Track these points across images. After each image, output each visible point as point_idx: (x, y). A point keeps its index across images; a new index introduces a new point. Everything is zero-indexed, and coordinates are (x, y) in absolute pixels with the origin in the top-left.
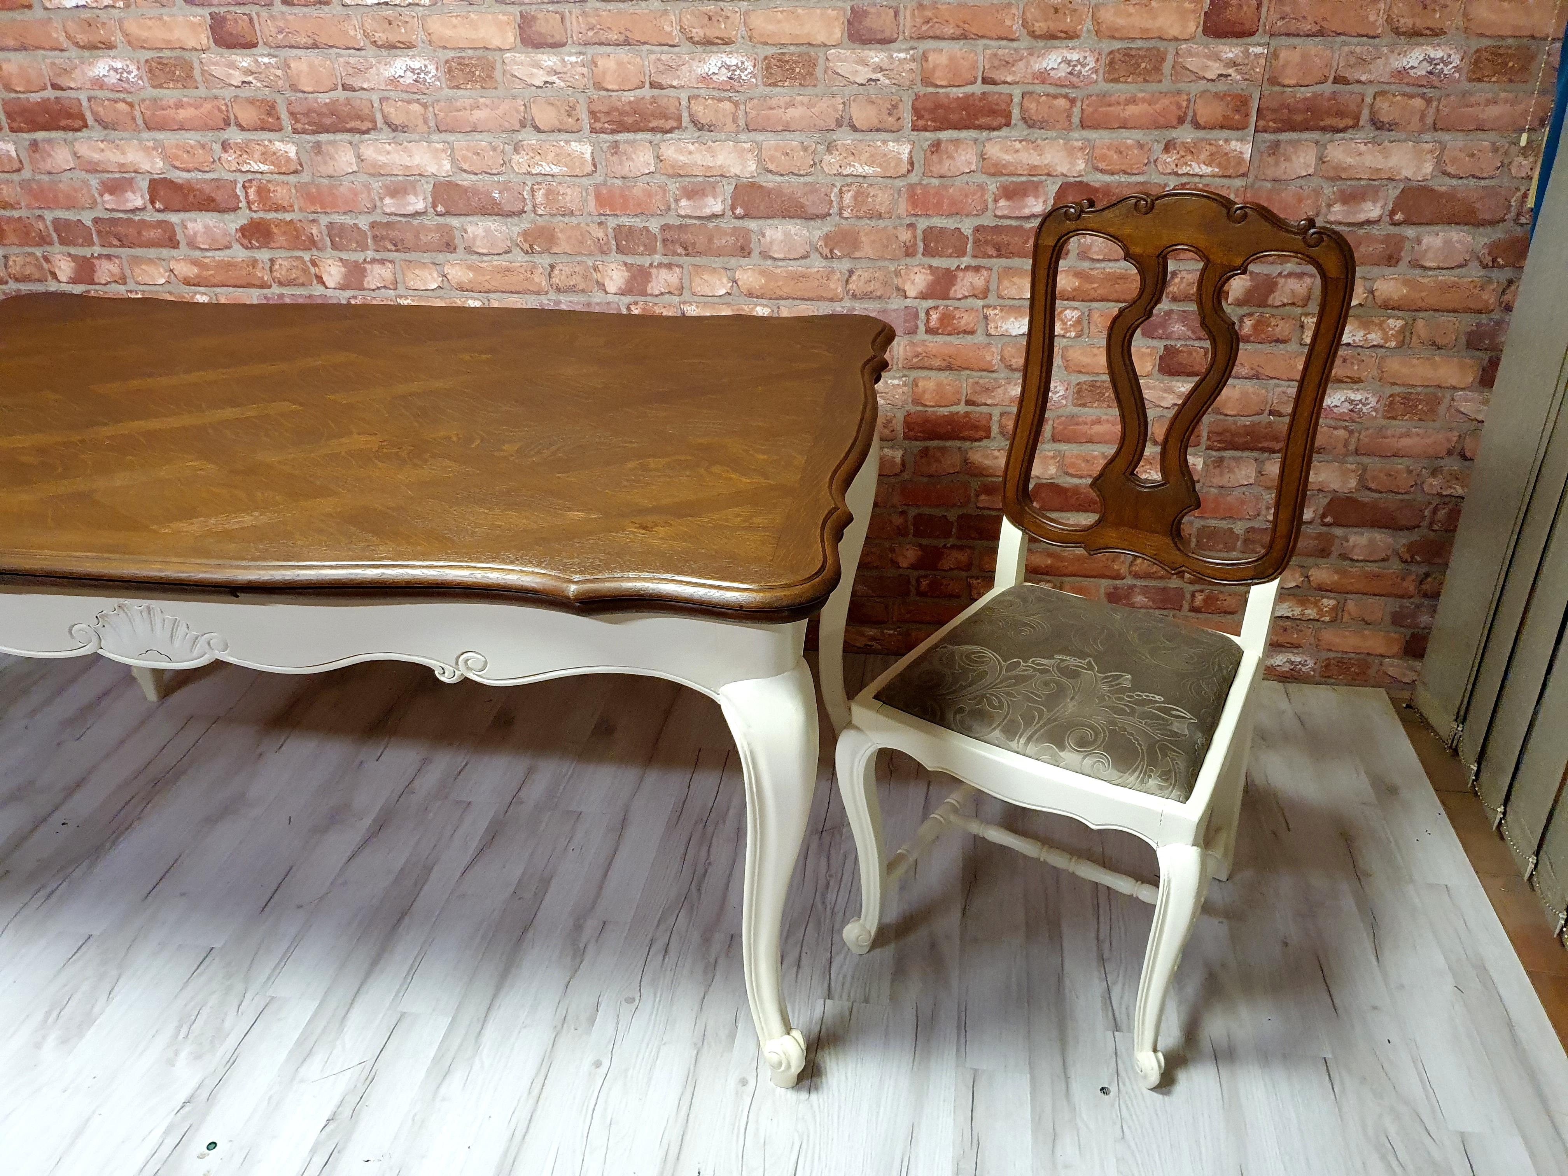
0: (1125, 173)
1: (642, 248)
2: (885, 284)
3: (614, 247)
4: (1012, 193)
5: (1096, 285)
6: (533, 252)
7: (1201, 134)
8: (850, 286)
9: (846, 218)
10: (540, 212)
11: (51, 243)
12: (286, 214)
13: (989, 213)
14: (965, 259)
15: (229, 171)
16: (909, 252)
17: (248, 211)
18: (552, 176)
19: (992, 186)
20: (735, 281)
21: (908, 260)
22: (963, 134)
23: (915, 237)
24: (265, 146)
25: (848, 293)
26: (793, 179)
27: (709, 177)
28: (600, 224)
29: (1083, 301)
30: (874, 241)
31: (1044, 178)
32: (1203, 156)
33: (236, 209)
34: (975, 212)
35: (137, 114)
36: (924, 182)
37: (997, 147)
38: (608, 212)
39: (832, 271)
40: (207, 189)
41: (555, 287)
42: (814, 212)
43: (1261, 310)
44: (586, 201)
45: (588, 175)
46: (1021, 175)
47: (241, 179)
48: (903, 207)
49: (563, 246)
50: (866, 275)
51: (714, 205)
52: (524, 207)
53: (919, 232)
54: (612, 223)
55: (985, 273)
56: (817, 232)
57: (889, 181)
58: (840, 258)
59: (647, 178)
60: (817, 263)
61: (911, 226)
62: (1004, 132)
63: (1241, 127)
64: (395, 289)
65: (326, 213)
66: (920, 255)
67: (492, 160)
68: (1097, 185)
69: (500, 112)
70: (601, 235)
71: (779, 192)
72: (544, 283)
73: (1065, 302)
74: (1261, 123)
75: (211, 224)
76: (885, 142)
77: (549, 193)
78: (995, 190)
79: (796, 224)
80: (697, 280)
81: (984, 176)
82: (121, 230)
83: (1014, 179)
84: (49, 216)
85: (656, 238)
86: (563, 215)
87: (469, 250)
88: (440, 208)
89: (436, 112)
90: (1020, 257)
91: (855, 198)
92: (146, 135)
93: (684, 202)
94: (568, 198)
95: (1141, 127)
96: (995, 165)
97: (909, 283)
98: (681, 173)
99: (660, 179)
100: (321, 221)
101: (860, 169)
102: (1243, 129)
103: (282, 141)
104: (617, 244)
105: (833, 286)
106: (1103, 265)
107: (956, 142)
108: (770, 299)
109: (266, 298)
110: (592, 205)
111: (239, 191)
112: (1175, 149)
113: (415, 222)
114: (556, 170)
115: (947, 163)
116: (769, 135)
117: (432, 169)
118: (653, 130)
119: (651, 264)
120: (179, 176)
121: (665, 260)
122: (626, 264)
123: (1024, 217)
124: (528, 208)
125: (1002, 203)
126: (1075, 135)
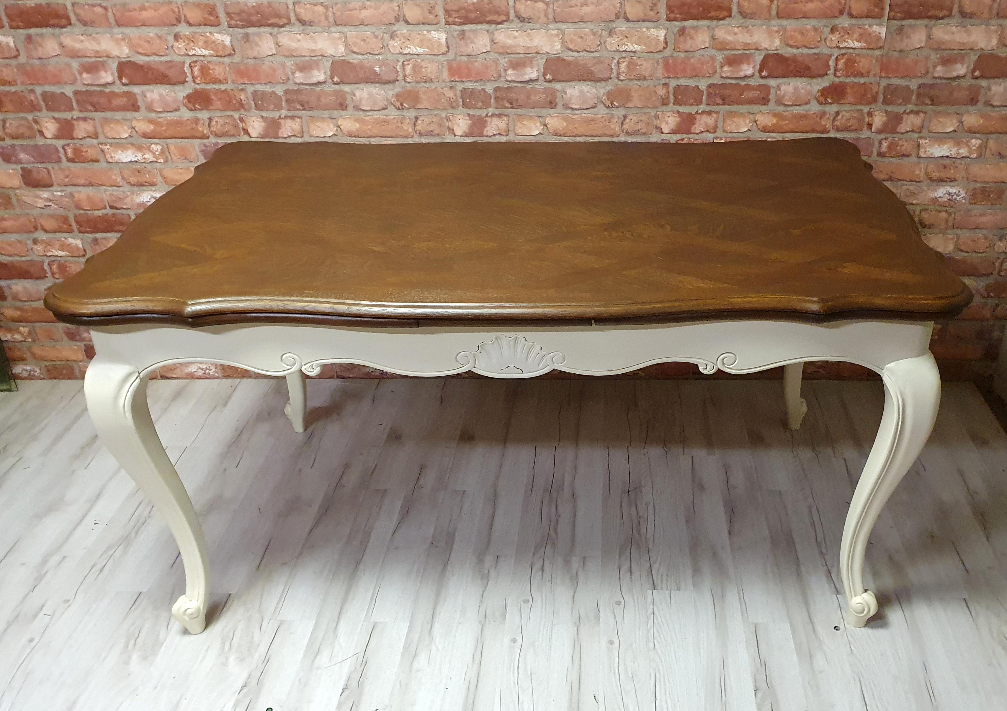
0: (806, 47)
1: (480, 104)
2: (648, 124)
3: (461, 104)
4: (733, 61)
5: (787, 122)
6: (403, 109)
7: (854, 21)
8: (624, 126)
9: (622, 81)
10: (408, 80)
11: (40, 110)
12: (222, 85)
13: (717, 75)
14: (702, 106)
15: (179, 55)
16: (665, 103)
17: (193, 84)
18: (418, 55)
19: (719, 57)
20: (545, 125)
21: (664, 108)
22: (701, 23)
23: (668, 92)
24: (207, 37)
25: (623, 131)
26: (586, 54)
27: (528, 54)
28: (451, 88)
29: (779, 133)
30: (640, 96)
31: (753, 51)
32: (855, 36)
33: (184, 82)
34: (708, 75)
35: (110, 14)
36: (674, 55)
37: (723, 31)
38: (457, 79)
39: (613, 116)
40: (162, 68)
41: (418, 132)
42: (600, 76)
43: (893, 135)
44: (442, 71)
45: (443, 54)
46: (738, 49)
47: (188, 61)
48: (660, 72)
49: (425, 104)
50: (635, 119)
51: (531, 73)
52: (397, 77)
53: (671, 89)
54: (460, 87)
55: (715, 115)
56: (602, 90)
57: (652, 55)
58: (617, 107)
59: (485, 56)
60: (602, 111)
61: (666, 84)
62: (727, 21)
63: (879, 16)
64: (302, 137)
65: (252, 84)
66: (671, 104)
67: (375, 45)
68: (787, 55)
69: (381, 10)
70: (450, 94)
71: (575, 63)
72: (410, 130)
73: (768, 134)
74: (892, 14)
75: (164, 93)
76: (648, 29)
77: (414, 68)
78: (721, 60)
79: (588, 85)
80: (519, 125)
81: (713, 50)
82: (95, 99)
83: (734, 52)
84: (39, 90)
85: (491, 96)
86: (426, 82)
87: (357, 108)
88: (336, 79)
89: (335, 12)
90: (738, 104)
91: (628, 67)
92: (116, 30)
93: (510, 72)
94: (429, 70)
95: (815, 17)
96: (721, 43)
97: (664, 123)
98: (508, 51)
99: (493, 56)
100: (248, 90)
101: (631, 47)
102: (880, 18)
103: (220, 33)
104: (463, 101)
105: (613, 126)
106: (791, 108)
107: (695, 28)
108: (570, 136)
109: (205, 146)
110: (445, 75)
111: (187, 69)
112: (838, 31)
113: (318, 89)
114: (420, 50)
115: (689, 42)
116: (570, 24)
117: (331, 51)
118: (490, 22)
119: (487, 115)
120: (141, 59)
121: (497, 112)
122: (469, 115)
123: (740, 78)
124: (400, 77)
125: (726, 68)
126: (774, 22)
